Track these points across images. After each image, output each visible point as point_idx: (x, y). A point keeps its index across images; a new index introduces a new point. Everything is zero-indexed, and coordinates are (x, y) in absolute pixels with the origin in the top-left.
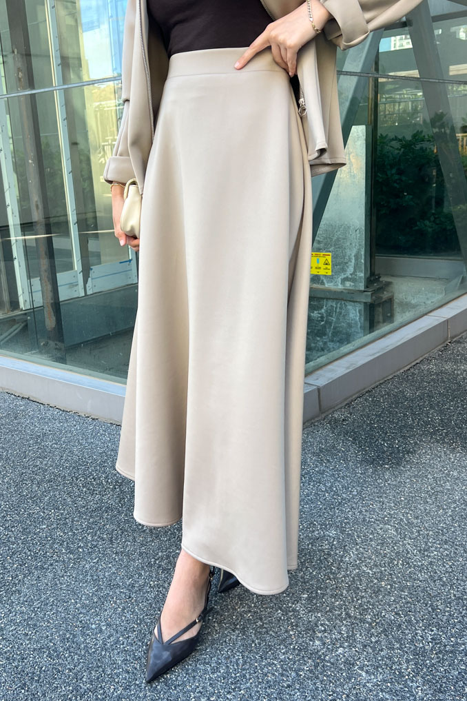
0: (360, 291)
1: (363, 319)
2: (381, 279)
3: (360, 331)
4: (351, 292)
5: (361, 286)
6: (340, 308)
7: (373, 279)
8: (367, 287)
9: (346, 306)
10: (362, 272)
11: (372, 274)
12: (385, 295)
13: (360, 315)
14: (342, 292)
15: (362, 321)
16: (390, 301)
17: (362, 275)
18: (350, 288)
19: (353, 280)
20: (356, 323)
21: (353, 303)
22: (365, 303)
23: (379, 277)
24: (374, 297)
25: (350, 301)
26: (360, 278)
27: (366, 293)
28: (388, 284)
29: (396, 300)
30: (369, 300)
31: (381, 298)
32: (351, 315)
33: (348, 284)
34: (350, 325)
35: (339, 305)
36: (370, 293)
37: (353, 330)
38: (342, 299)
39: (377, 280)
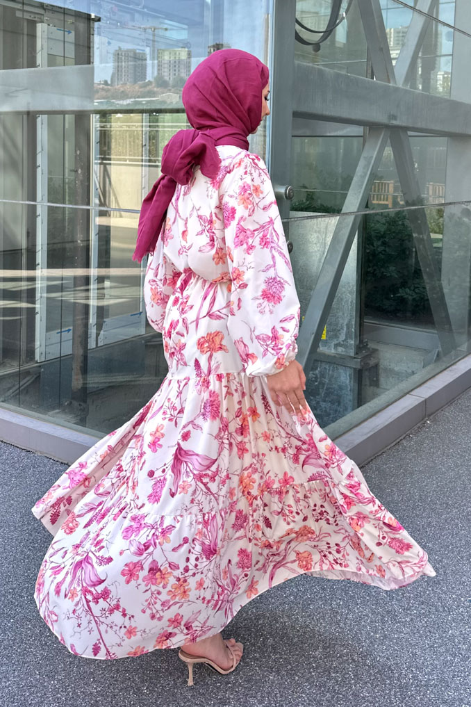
0: (351, 357)
1: (352, 382)
2: (368, 346)
3: (349, 393)
4: (343, 358)
5: (352, 353)
6: (333, 371)
7: (361, 347)
8: (357, 354)
9: (338, 369)
10: (352, 339)
11: (361, 341)
12: (372, 362)
13: (350, 378)
14: (335, 357)
15: (352, 385)
16: (377, 366)
17: (353, 342)
18: (343, 353)
19: (346, 347)
20: (347, 386)
21: (344, 368)
22: (355, 369)
23: (367, 345)
24: (362, 364)
25: (342, 365)
26: (351, 345)
27: (356, 360)
28: (375, 351)
29: (382, 366)
30: (359, 367)
31: (369, 364)
32: (342, 379)
33: (340, 349)
34: (341, 388)
35: (331, 368)
36: (359, 360)
37: (343, 391)
38: (335, 363)
39: (365, 347)
